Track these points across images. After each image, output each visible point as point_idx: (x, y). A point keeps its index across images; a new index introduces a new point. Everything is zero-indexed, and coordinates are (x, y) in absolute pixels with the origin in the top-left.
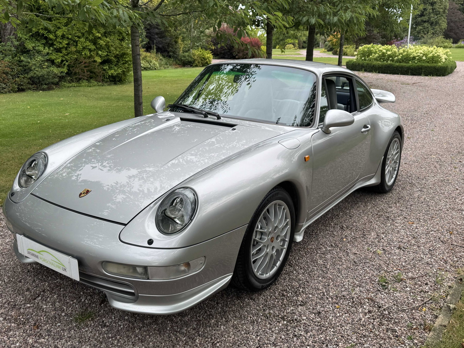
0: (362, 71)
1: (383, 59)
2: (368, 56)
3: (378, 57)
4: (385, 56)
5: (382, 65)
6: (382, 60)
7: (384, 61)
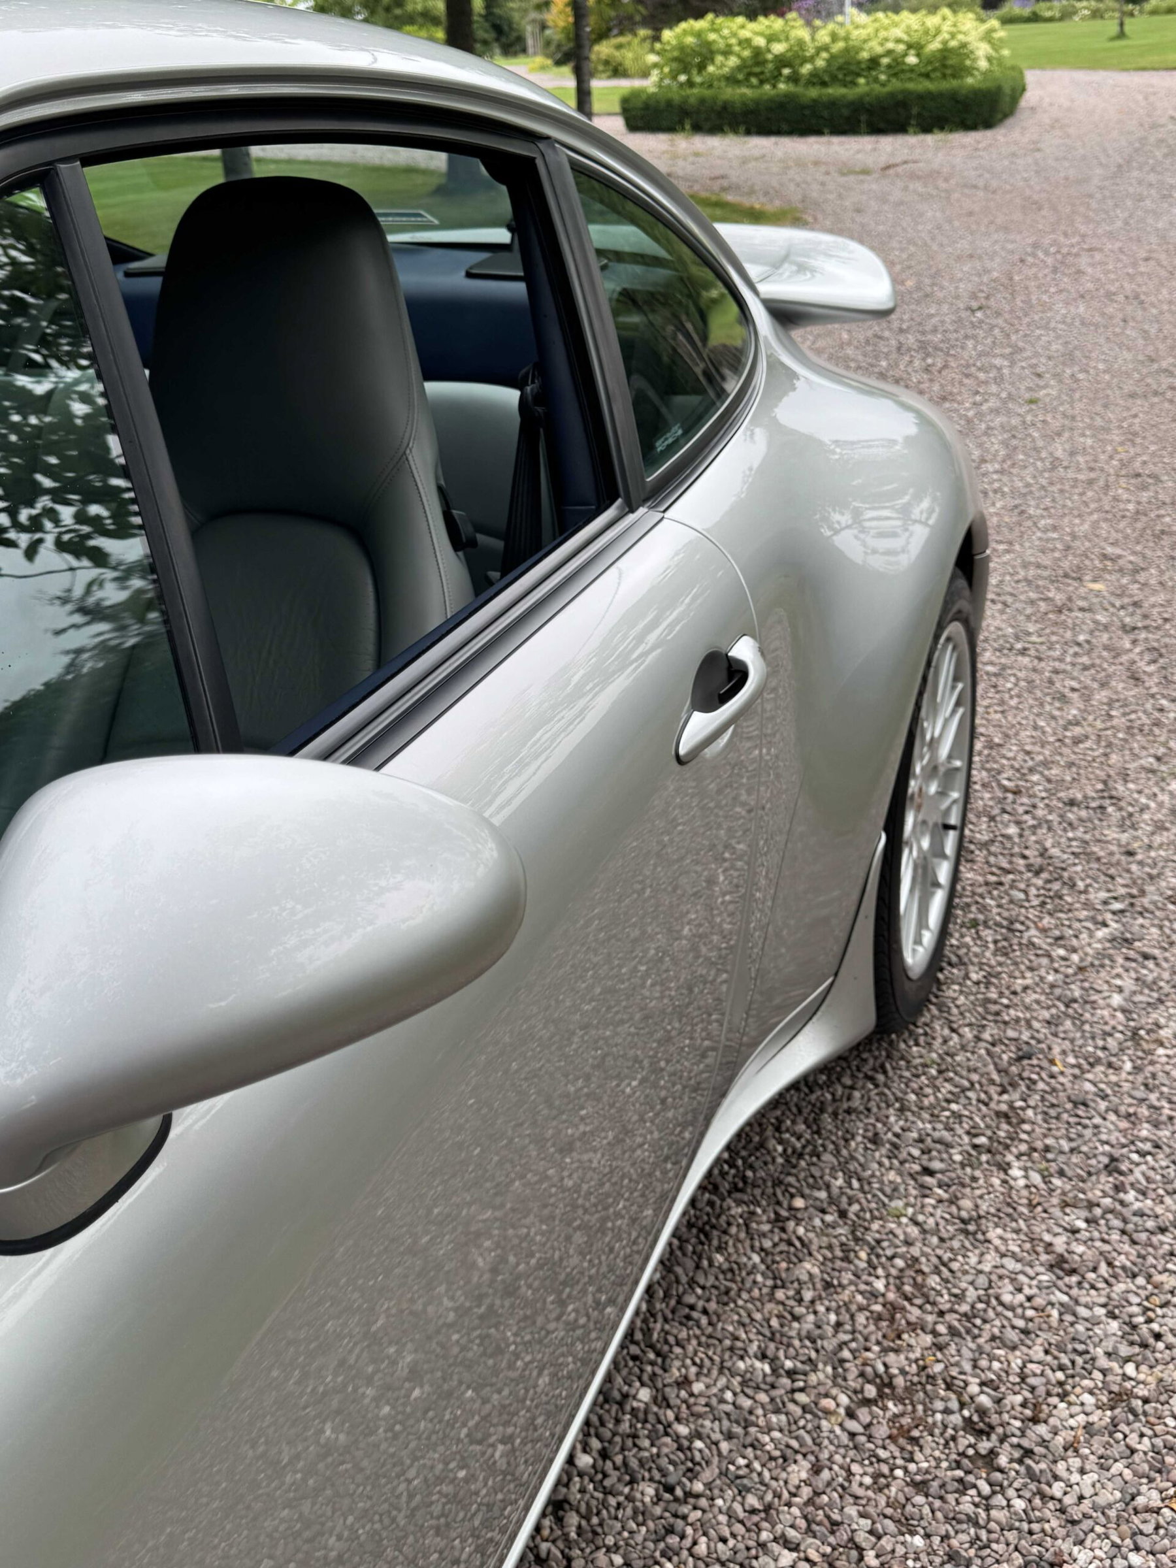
0: (683, 129)
1: (756, 75)
2: (701, 67)
3: (739, 68)
4: (765, 61)
5: (757, 102)
6: (754, 81)
7: (762, 82)
